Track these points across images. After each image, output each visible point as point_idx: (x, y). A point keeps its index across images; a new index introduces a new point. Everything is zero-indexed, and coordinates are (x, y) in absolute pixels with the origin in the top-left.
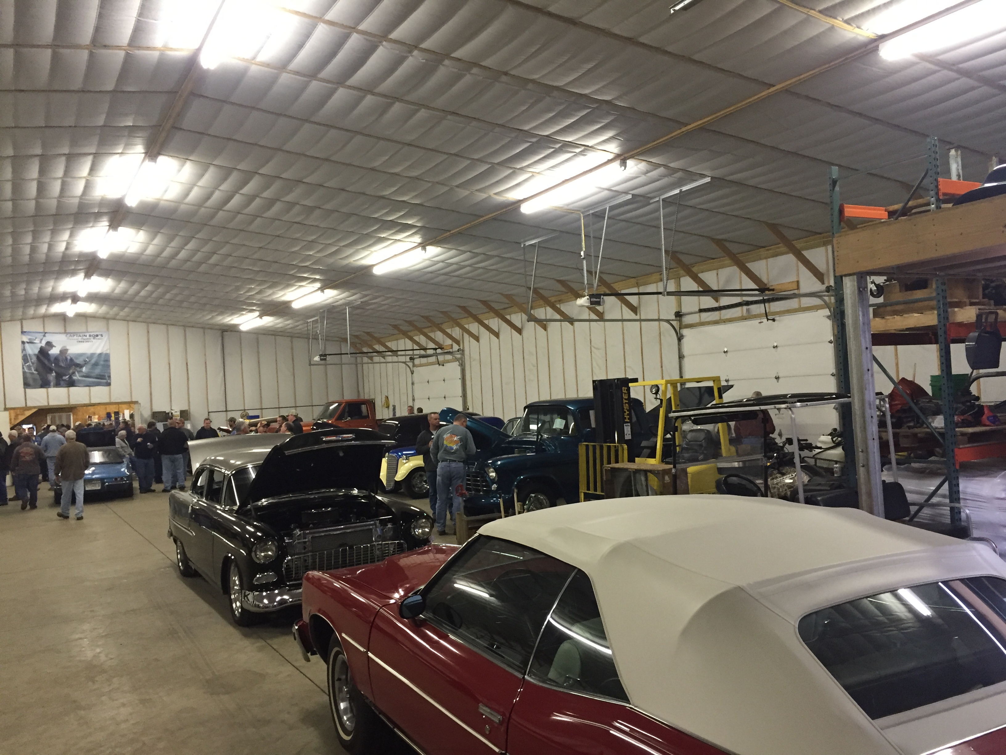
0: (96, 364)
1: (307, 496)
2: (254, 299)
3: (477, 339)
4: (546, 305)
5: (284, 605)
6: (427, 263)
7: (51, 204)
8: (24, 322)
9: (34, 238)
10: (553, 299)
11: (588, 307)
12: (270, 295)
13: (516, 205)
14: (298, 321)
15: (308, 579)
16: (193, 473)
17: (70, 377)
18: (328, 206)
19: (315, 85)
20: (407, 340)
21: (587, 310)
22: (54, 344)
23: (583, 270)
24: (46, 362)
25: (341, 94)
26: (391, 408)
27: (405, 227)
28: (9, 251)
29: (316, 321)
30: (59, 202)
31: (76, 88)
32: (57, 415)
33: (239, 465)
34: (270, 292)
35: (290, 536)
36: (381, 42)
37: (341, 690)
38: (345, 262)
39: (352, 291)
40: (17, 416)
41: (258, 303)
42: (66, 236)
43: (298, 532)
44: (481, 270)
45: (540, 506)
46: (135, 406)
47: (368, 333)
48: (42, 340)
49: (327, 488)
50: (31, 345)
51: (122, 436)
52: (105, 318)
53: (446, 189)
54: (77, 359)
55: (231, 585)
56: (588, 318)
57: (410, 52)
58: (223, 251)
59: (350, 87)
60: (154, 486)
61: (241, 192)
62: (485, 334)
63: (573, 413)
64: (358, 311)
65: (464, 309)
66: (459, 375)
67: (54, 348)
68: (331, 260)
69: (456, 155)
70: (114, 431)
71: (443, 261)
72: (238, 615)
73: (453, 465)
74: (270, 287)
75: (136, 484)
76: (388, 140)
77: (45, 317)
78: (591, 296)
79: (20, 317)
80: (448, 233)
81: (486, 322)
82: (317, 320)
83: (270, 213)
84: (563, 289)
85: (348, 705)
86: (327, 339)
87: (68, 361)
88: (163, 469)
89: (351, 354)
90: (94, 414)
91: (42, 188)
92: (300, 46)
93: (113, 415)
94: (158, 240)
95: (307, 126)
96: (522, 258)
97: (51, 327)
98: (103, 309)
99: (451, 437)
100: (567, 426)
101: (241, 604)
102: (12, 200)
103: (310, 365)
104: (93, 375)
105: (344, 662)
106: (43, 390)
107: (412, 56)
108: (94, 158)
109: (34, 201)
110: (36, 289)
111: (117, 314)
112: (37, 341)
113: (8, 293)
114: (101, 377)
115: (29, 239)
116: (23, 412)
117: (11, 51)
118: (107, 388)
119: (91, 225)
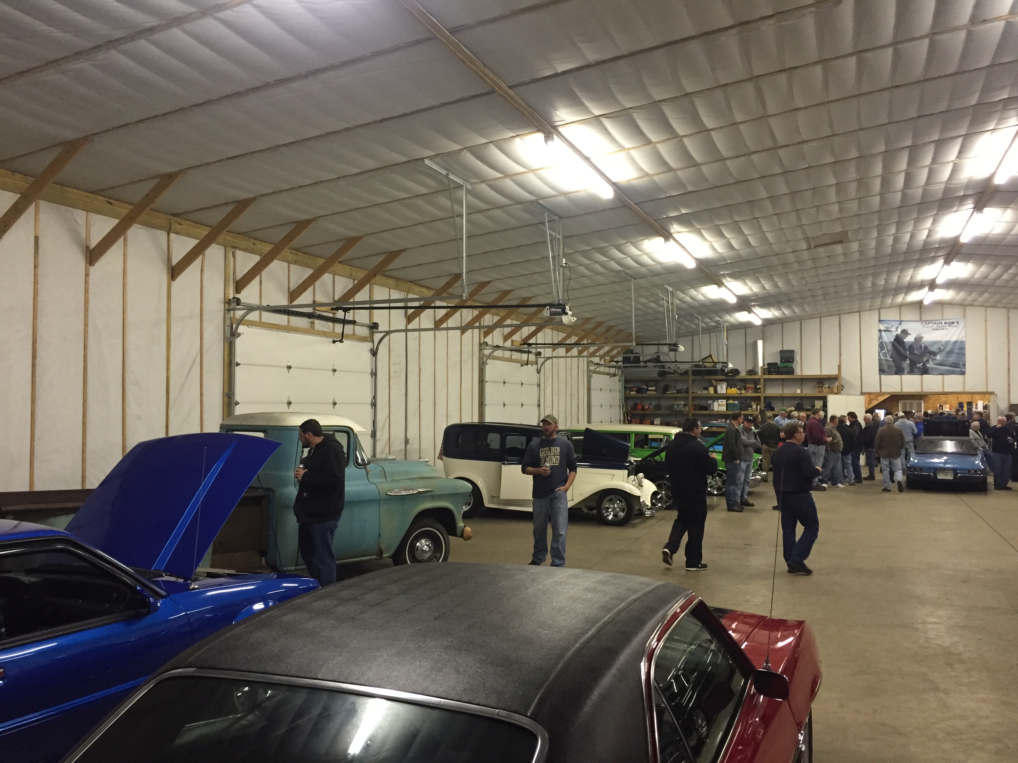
0: (950, 352)
7: (917, 192)
8: (882, 311)
9: (898, 230)
17: (924, 365)
22: (909, 332)
24: (902, 350)
28: (873, 244)
30: (924, 190)
31: (950, 72)
32: (908, 402)
40: (871, 400)
42: (928, 224)
46: (992, 397)
48: (897, 328)
50: (887, 333)
51: (976, 427)
52: (962, 305)
67: (909, 336)
70: (968, 421)
75: (990, 480)
77: (902, 306)
79: (879, 307)
87: (923, 349)
90: (946, 403)
91: (909, 179)
97: (907, 315)
98: (961, 295)
102: (880, 194)
104: (947, 363)
106: (897, 377)
108: (964, 140)
109: (900, 193)
110: (895, 279)
111: (976, 300)
112: (893, 329)
113: (869, 284)
114: (955, 365)
115: (893, 230)
116: (876, 397)
117: (890, 50)
118: (960, 377)
119: (955, 210)
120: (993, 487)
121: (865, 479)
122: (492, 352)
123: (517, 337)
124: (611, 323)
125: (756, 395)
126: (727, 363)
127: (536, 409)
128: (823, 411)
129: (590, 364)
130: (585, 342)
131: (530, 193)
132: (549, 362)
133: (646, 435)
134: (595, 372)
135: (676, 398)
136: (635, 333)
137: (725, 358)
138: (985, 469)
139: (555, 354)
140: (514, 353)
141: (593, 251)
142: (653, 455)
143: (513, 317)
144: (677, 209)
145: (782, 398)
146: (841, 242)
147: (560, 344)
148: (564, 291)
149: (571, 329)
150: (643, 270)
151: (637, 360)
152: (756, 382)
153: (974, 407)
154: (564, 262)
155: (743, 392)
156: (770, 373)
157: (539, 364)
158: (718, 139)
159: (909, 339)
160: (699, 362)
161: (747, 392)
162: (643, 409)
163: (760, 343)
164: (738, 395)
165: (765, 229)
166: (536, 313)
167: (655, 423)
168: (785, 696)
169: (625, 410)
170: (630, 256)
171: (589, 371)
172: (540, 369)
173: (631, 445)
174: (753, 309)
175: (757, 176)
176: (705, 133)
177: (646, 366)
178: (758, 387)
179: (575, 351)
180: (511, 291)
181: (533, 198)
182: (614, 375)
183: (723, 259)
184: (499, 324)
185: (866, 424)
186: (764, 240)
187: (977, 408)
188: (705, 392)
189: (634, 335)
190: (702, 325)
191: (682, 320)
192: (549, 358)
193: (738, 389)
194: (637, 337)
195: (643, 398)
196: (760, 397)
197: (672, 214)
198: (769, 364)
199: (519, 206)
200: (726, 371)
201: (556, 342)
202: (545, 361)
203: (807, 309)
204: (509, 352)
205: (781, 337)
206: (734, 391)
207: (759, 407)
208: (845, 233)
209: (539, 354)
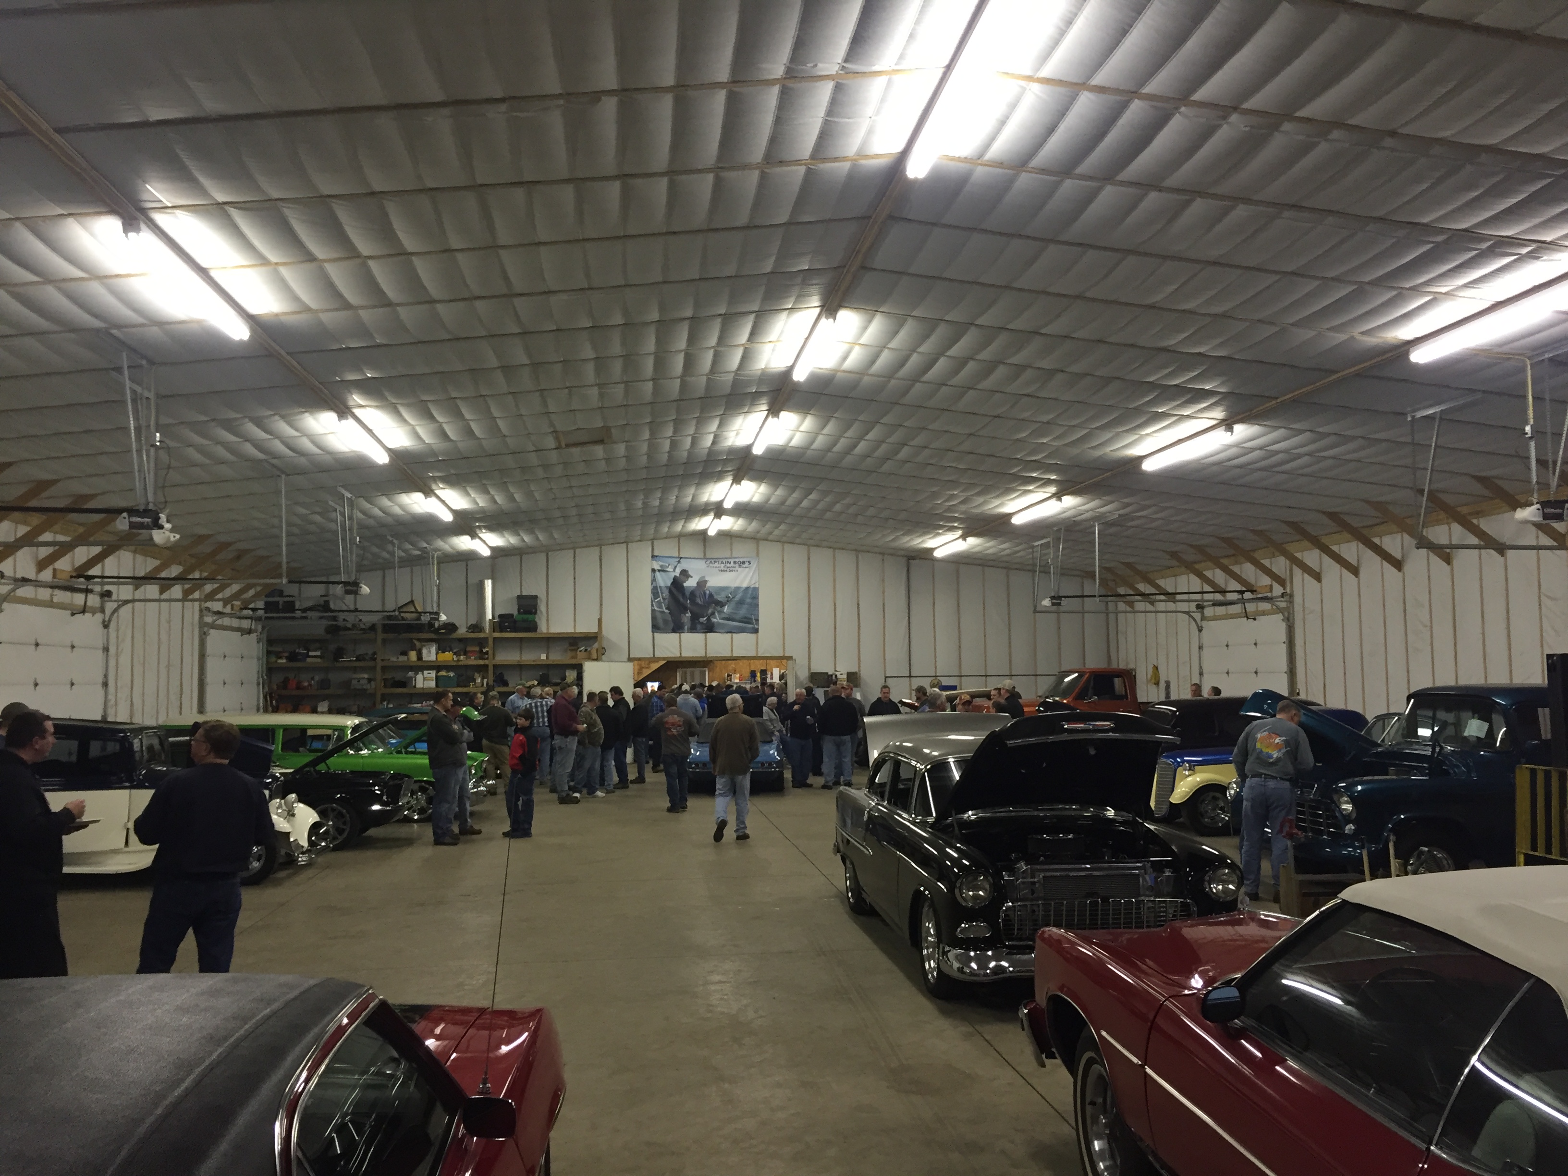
0: (741, 602)
1: (1036, 813)
2: (955, 512)
3: (1317, 577)
4: (1450, 520)
5: (1001, 976)
6: (1234, 451)
7: (700, 382)
8: (655, 542)
9: (676, 431)
10: (1464, 510)
11: (1537, 525)
12: (979, 505)
13: (1403, 349)
14: (1018, 545)
15: (1043, 939)
16: (871, 764)
17: (709, 620)
18: (1075, 368)
19: (1069, 185)
20: (1192, 576)
21: (1534, 529)
22: (690, 573)
23: (1528, 458)
24: (680, 597)
25: (1109, 194)
26: (1162, 685)
27: (1199, 395)
28: (644, 448)
29: (1047, 545)
30: (709, 379)
31: (738, 224)
32: (689, 670)
33: (935, 756)
34: (981, 500)
35: (1012, 871)
36: (1177, 108)
37: (1095, 1120)
38: (1098, 453)
39: (1104, 498)
40: (641, 669)
41: (962, 516)
42: (713, 426)
43: (1023, 866)
44: (1330, 462)
45: (1437, 867)
46: (790, 662)
47: (1128, 565)
48: (676, 567)
49: (1066, 803)
50: (663, 574)
51: (771, 704)
52: (755, 539)
53: (1274, 329)
54: (718, 594)
55: (924, 935)
56: (1534, 543)
57: (1225, 118)
58: (918, 441)
59: (1122, 183)
60: (811, 780)
61: (948, 354)
62: (1331, 569)
63: (1505, 712)
64: (1113, 530)
65: (1295, 526)
66: (1283, 637)
67: (690, 579)
68: (1075, 451)
69: (1294, 273)
70: (759, 696)
71: (1261, 448)
72: (932, 980)
73: (1271, 784)
74: (979, 494)
75: (788, 775)
76: (1180, 259)
77: (681, 536)
78: (1544, 504)
79: (652, 537)
80: (1274, 402)
81: (1335, 548)
82: (1049, 542)
83: (987, 384)
84: (1486, 493)
85: (1107, 1146)
86: (1065, 572)
87: (707, 597)
88: (825, 756)
89: (1100, 596)
90: (735, 672)
91: (690, 362)
92: (1051, 130)
93: (758, 675)
94: (829, 429)
95: (1052, 248)
96: (1408, 439)
97: (690, 550)
98: (753, 526)
99: (1270, 737)
100: (1491, 734)
101: (938, 965)
102: (653, 379)
103: (1035, 611)
104: (737, 617)
105: (1100, 1077)
106: (676, 635)
107: (1227, 123)
108: (757, 317)
109: (679, 380)
110: (672, 499)
111: (771, 533)
112: (670, 569)
113: (639, 504)
114: (747, 620)
115: (669, 432)
116: (649, 664)
117: (665, 181)
118: (753, 636)
119: (746, 410)
120: (791, 784)
121: (632, 782)
122: (14, 590)
123: (64, 564)
124: (242, 546)
125: (481, 662)
126: (437, 614)
127: (101, 692)
128: (577, 685)
129: (205, 612)
130: (197, 575)
131: (96, 316)
132: (125, 611)
133: (303, 730)
134: (213, 626)
135: (355, 669)
136: (288, 563)
137: (435, 605)
138: (781, 760)
139: (139, 594)
140: (57, 592)
141: (213, 424)
142: (314, 763)
143: (57, 527)
144: (360, 370)
145: (520, 667)
146: (601, 442)
147: (148, 579)
148: (156, 488)
149: (171, 554)
150: (303, 460)
151: (290, 607)
152: (482, 643)
153: (769, 676)
154: (158, 439)
155: (462, 658)
156: (502, 630)
157: (108, 612)
158: (423, 269)
159: (690, 583)
160: (394, 611)
161: (468, 658)
162: (299, 687)
163: (488, 584)
164: (455, 664)
165: (496, 413)
166: (103, 524)
167: (319, 709)
168: (509, 1130)
169: (267, 689)
170: (277, 437)
171: (202, 625)
172: (109, 621)
173: (277, 747)
174: (478, 531)
175: (484, 333)
176: (403, 257)
177: (305, 618)
178: (484, 650)
179: (176, 591)
180: (53, 482)
181: (97, 324)
182: (250, 632)
183: (433, 453)
184: (27, 541)
185: (635, 704)
186: (494, 429)
187: (772, 678)
188: (403, 658)
189: (284, 566)
190: (399, 553)
191: (366, 544)
192: (126, 602)
193: (455, 654)
194: (290, 570)
195: (299, 669)
196: (487, 666)
197: (351, 377)
198: (500, 616)
199: (73, 335)
200: (437, 625)
201: (142, 574)
202: (119, 607)
203: (556, 535)
204: (49, 591)
205: (518, 574)
206: (448, 657)
207: (485, 680)
208: (607, 429)
209: (108, 594)
